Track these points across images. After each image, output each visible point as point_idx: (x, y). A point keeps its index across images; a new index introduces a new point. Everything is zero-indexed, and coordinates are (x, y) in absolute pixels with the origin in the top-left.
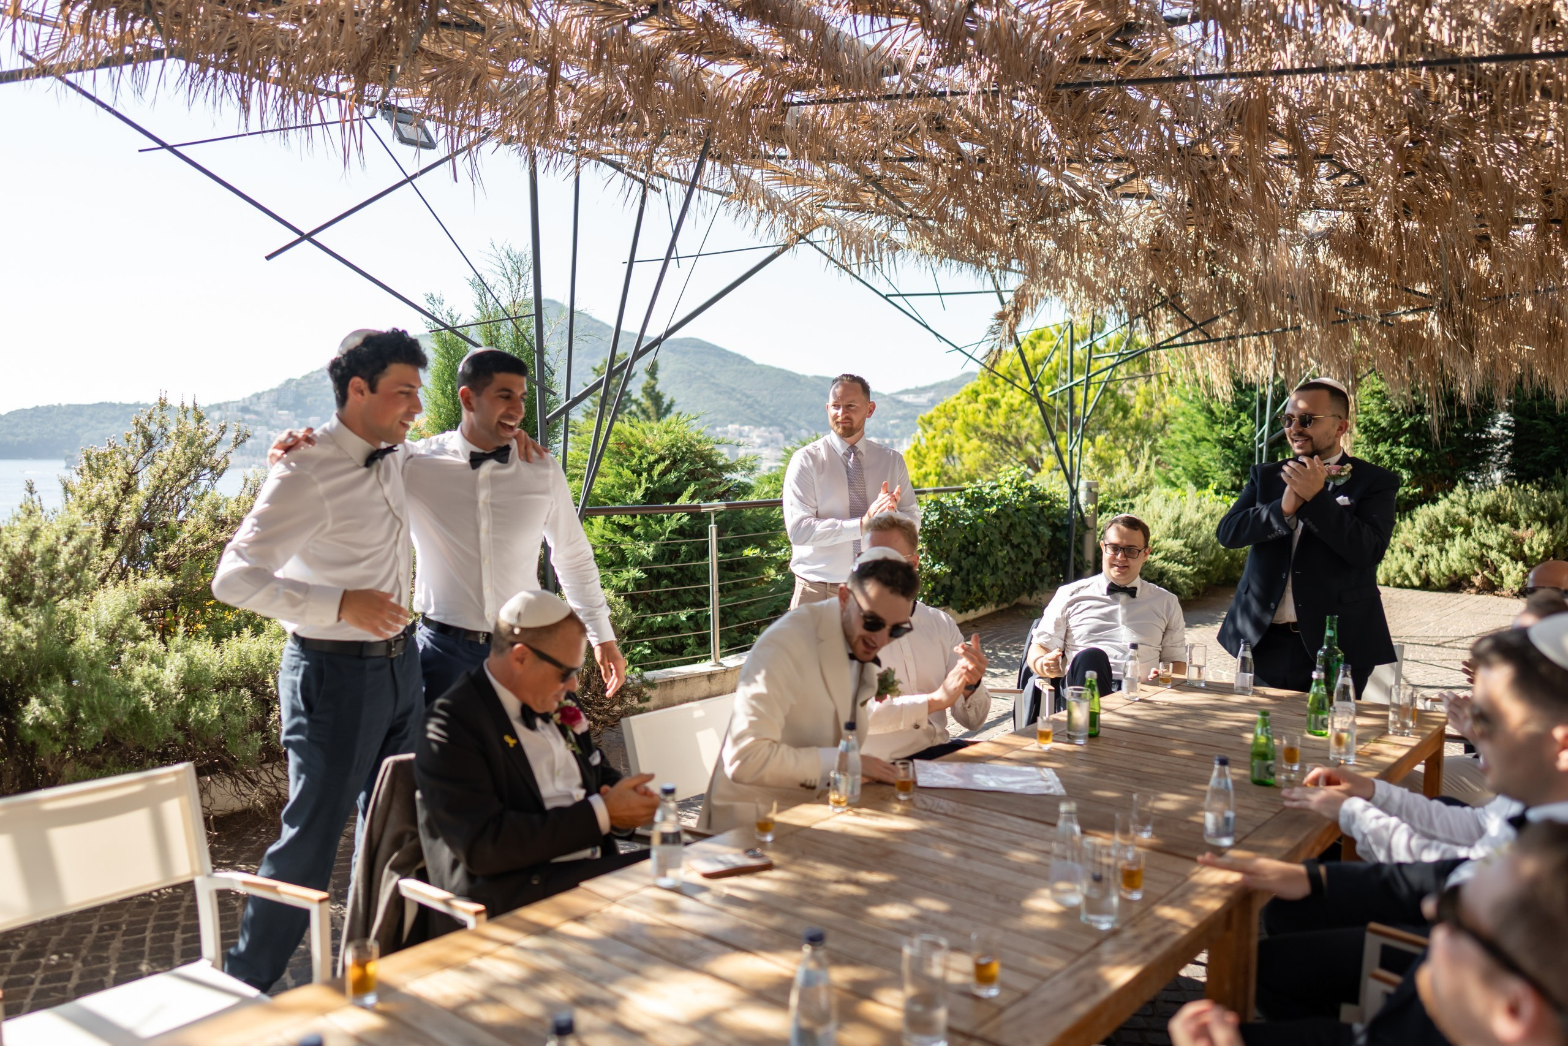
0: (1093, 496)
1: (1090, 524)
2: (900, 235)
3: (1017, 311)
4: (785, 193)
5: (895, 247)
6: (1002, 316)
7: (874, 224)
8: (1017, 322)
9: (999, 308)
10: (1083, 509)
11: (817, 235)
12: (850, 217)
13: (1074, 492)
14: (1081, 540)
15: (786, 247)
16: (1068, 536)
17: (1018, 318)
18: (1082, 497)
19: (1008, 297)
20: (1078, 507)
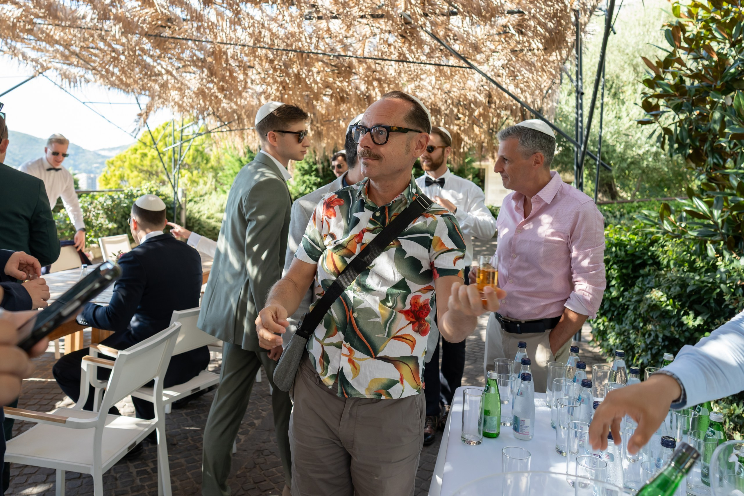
0: (185, 195)
1: (183, 207)
2: (89, 75)
3: (147, 114)
4: (32, 54)
5: (87, 81)
6: (140, 115)
7: (77, 71)
8: (147, 118)
9: (139, 112)
10: (180, 200)
11: (47, 73)
12: (65, 67)
13: (176, 193)
14: (180, 214)
15: (32, 77)
16: (174, 212)
17: (147, 116)
18: (180, 195)
19: (144, 107)
20: (178, 199)
